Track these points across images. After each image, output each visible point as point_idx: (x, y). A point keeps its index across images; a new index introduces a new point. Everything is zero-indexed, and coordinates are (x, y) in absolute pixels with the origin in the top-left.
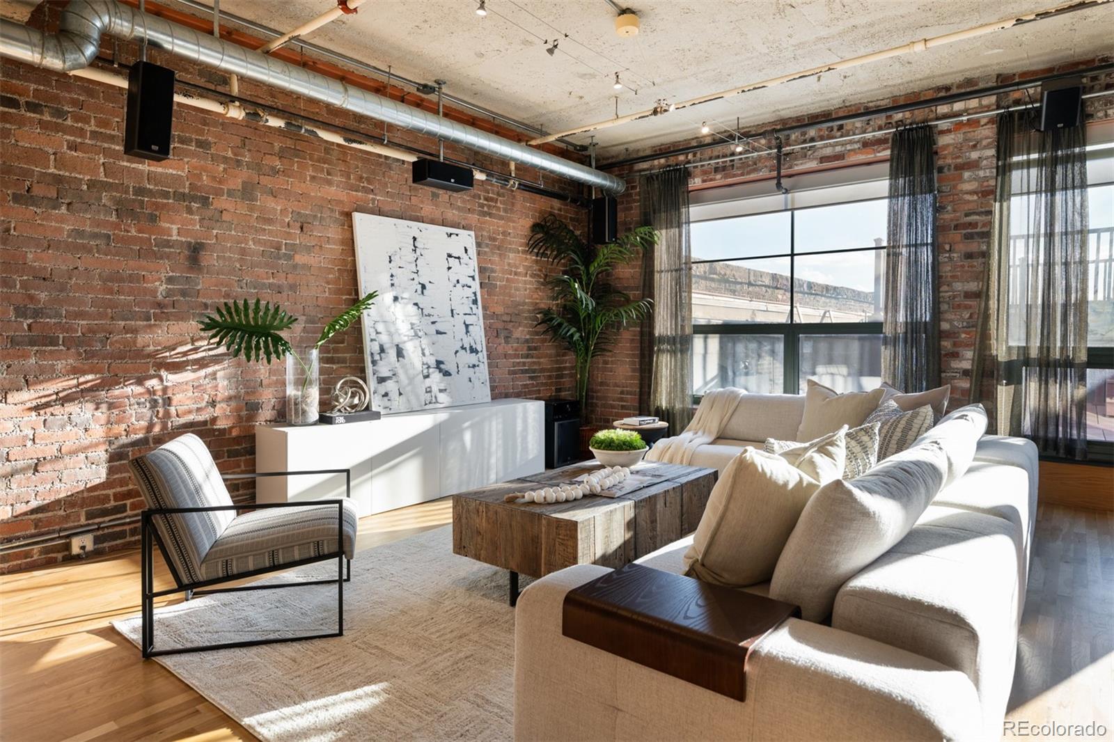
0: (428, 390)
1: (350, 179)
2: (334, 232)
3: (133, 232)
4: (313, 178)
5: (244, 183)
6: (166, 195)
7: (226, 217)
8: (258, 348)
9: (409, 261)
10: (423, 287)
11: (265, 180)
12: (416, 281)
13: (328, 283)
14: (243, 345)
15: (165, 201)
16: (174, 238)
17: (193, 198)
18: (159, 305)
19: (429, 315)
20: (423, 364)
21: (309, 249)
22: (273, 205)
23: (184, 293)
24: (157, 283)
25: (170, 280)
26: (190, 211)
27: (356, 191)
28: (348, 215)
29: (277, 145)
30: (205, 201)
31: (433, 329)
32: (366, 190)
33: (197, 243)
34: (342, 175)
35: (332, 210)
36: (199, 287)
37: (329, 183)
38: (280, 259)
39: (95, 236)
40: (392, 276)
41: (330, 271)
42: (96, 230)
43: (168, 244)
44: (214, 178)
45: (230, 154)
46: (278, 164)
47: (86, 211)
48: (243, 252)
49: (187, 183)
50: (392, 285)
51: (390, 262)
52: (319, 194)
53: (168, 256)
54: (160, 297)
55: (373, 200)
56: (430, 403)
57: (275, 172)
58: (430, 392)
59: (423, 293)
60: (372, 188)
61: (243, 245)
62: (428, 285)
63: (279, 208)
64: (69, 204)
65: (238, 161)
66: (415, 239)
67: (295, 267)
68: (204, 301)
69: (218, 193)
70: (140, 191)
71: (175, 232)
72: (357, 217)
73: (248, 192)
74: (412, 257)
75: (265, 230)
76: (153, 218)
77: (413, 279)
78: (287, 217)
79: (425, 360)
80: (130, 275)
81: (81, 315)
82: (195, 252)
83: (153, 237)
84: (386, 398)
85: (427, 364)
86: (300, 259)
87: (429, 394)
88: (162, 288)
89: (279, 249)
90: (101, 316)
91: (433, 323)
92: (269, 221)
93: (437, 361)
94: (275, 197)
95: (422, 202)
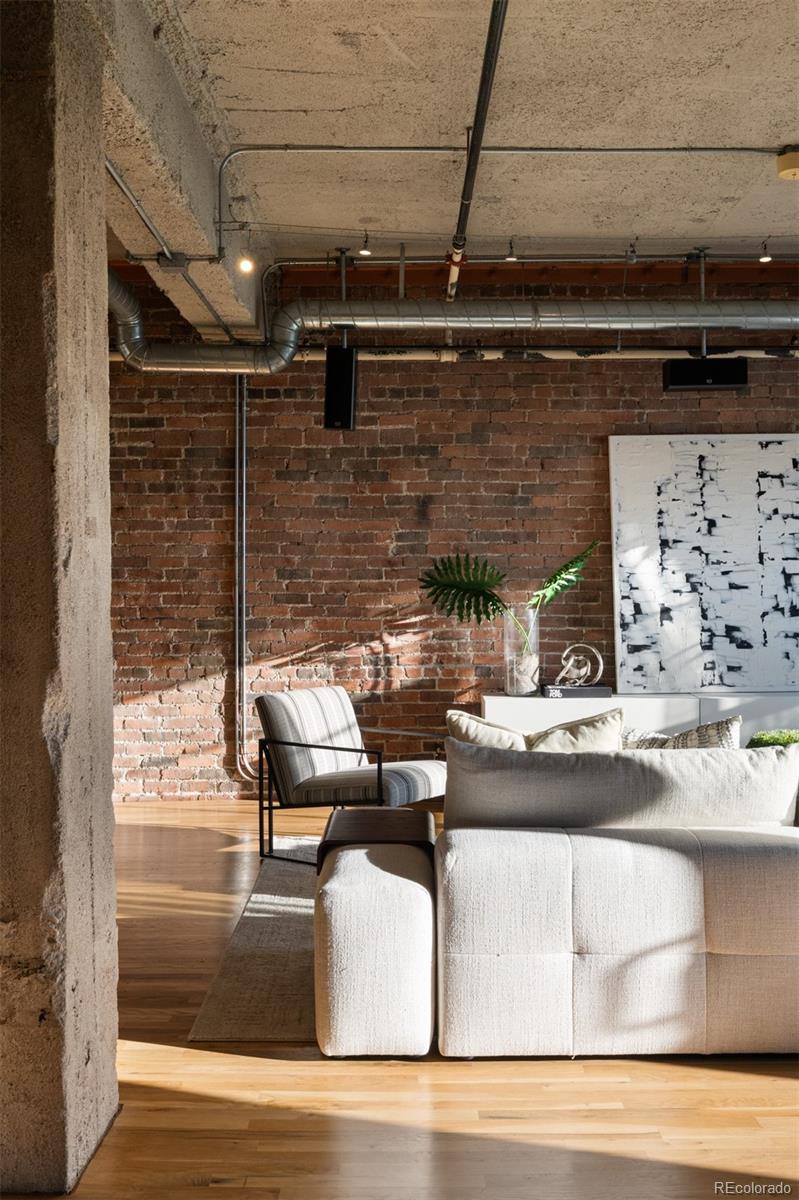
0: (709, 666)
1: (606, 395)
2: (584, 465)
3: (368, 493)
4: (555, 403)
5: (473, 424)
6: (396, 451)
7: (455, 465)
8: (469, 607)
9: (690, 489)
10: (712, 524)
11: (497, 417)
12: (700, 516)
13: (576, 528)
14: (457, 604)
15: (396, 458)
16: (405, 494)
17: (422, 451)
18: (390, 563)
19: (719, 563)
20: (703, 630)
21: (551, 489)
22: (507, 444)
23: (413, 549)
24: (388, 541)
25: (399, 537)
26: (419, 464)
27: (615, 408)
28: (604, 441)
29: (511, 375)
30: (433, 451)
31: (725, 581)
32: (629, 405)
33: (426, 497)
34: (595, 392)
35: (581, 438)
36: (427, 543)
37: (577, 405)
38: (515, 504)
39: (335, 500)
40: (661, 512)
41: (578, 512)
42: (337, 495)
43: (398, 501)
44: (442, 426)
45: (458, 396)
46: (513, 396)
47: (328, 479)
48: (473, 500)
49: (416, 436)
50: (660, 524)
51: (659, 494)
52: (565, 421)
53: (398, 513)
54: (391, 555)
55: (640, 415)
56: (711, 684)
57: (508, 405)
58: (713, 668)
59: (710, 532)
60: (637, 399)
61: (474, 493)
62: (720, 522)
63: (514, 446)
64: (316, 474)
65: (467, 402)
66: (702, 458)
67: (534, 512)
68: (433, 556)
69: (447, 440)
70: (373, 452)
71: (405, 488)
72: (613, 440)
73: (478, 434)
74: (696, 484)
75: (497, 473)
76: (385, 476)
77: (696, 514)
78: (524, 455)
79: (707, 624)
80: (365, 535)
81: (324, 575)
82: (424, 506)
83: (385, 495)
84: (639, 673)
85: (709, 630)
86: (539, 502)
87: (710, 672)
88: (393, 546)
89: (514, 491)
90: (341, 575)
91: (725, 573)
92: (502, 463)
93: (727, 626)
94: (510, 434)
95: (720, 404)
